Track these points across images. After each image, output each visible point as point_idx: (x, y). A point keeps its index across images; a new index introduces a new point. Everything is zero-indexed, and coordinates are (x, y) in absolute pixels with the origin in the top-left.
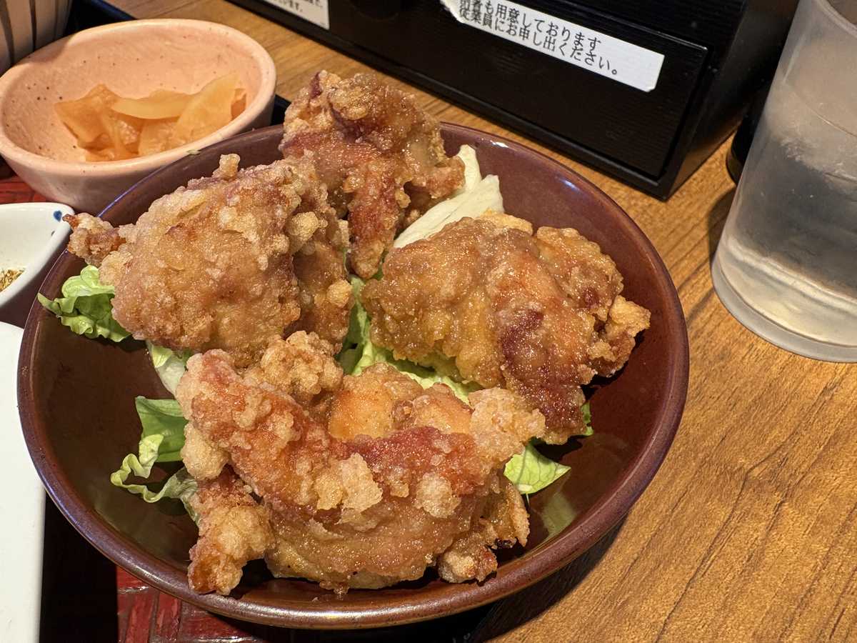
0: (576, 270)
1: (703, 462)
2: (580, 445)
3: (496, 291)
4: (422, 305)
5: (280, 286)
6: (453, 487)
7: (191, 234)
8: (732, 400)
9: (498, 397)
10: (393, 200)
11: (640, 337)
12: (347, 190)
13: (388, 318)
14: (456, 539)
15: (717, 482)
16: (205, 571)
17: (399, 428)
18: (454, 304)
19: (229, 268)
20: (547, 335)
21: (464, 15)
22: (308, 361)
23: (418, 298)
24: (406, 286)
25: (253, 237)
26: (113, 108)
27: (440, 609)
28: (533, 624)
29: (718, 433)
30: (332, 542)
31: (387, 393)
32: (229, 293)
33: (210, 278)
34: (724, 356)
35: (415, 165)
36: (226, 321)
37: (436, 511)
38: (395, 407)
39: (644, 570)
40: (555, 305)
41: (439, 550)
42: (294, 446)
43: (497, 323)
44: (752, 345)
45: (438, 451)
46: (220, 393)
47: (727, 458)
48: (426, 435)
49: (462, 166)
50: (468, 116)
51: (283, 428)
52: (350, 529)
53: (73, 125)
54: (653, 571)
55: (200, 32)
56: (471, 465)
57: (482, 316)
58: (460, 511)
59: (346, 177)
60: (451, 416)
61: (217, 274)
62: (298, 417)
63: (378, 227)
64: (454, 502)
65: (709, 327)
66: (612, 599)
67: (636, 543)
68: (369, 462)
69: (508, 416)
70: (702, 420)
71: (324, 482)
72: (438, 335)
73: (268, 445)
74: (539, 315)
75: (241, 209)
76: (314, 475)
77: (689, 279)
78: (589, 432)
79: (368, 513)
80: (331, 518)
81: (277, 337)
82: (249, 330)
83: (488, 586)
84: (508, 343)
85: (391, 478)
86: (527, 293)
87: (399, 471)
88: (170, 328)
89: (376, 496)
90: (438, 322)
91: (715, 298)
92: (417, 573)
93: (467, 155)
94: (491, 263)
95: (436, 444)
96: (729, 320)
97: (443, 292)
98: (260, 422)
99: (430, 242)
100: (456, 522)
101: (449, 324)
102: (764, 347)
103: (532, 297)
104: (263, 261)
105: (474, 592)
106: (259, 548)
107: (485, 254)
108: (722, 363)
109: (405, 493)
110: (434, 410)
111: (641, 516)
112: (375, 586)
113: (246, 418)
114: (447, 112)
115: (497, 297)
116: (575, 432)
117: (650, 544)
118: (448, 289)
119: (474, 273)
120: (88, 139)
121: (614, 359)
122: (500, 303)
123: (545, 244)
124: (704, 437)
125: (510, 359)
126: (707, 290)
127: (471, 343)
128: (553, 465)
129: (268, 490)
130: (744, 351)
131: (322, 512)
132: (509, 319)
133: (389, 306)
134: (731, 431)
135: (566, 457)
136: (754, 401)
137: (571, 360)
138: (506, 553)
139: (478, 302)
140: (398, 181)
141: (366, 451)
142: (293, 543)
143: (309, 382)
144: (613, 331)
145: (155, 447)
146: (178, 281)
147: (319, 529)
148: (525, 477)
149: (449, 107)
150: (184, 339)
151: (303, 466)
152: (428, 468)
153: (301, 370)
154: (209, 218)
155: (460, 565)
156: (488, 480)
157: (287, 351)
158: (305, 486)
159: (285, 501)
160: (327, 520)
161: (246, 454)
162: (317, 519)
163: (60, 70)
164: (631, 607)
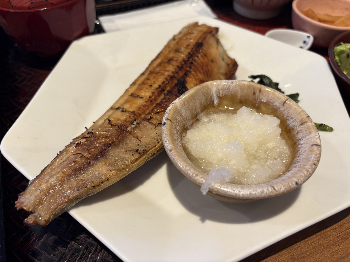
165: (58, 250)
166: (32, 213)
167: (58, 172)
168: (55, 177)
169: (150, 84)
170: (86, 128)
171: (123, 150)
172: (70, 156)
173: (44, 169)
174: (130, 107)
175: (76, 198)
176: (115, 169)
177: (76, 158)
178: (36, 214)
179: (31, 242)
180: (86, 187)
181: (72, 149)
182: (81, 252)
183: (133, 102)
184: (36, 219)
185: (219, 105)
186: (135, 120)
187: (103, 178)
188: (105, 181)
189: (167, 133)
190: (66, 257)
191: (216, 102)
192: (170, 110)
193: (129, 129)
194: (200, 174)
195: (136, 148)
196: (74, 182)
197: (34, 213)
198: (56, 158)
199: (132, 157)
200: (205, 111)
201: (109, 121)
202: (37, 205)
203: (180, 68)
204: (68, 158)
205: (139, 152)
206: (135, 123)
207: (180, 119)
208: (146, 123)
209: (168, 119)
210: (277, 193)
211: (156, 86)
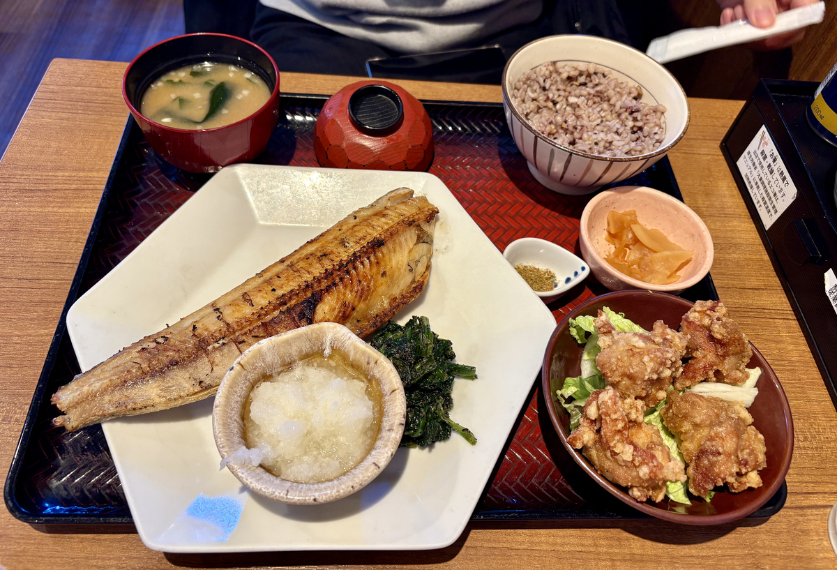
0: (748, 451)
1: (751, 554)
2: (702, 502)
3: (713, 434)
4: (685, 417)
5: (646, 386)
6: (650, 473)
7: (633, 355)
8: (788, 548)
9: (679, 464)
10: (707, 373)
11: (750, 489)
12: (694, 355)
13: (671, 411)
14: (640, 486)
15: (749, 564)
16: (575, 439)
17: (648, 449)
18: (697, 426)
19: (636, 372)
20: (716, 461)
21: (830, 293)
22: (637, 411)
23: (686, 413)
24: (685, 407)
25: (649, 370)
26: (632, 225)
27: (622, 498)
28: (640, 539)
29: (770, 552)
30: (609, 459)
31: (652, 436)
32: (631, 377)
33: (629, 370)
34: (805, 532)
35: (726, 366)
36: (624, 382)
37: (641, 474)
38: (651, 442)
39: (693, 561)
40: (729, 455)
41: (634, 484)
42: (619, 431)
43: (704, 444)
44: (822, 539)
45: (653, 463)
46: (612, 406)
47: (762, 561)
48: (653, 457)
49: (747, 377)
50: (799, 332)
51: (620, 425)
52: (616, 461)
53: (611, 224)
54: (695, 564)
55: (693, 220)
56: (658, 472)
57: (701, 438)
58: (647, 481)
59: (697, 350)
60: (664, 458)
61: (632, 371)
62: (625, 425)
63: (694, 377)
64: (647, 477)
65: (811, 517)
66: (673, 558)
67: (698, 552)
68: (634, 451)
69: (678, 471)
70: (767, 543)
71: (620, 445)
72: (683, 430)
73: (613, 426)
74: (719, 454)
75: (652, 360)
76: (618, 441)
77: (826, 493)
78: (708, 500)
79: (624, 461)
80: (614, 454)
81: (634, 397)
82: (627, 389)
83: (638, 504)
84: (702, 452)
85: (637, 458)
86: (722, 444)
87: (640, 459)
88: (609, 374)
89: (630, 459)
90: (686, 426)
91: (828, 510)
92: (624, 485)
93: (755, 373)
94: (720, 424)
95: (654, 461)
96: (824, 523)
97: (695, 419)
98: (616, 420)
99: (706, 400)
100: (643, 481)
101: (690, 430)
102: (827, 545)
103: (723, 447)
104: (646, 377)
105: (634, 502)
106: (589, 445)
107: (722, 419)
108: (800, 533)
109: (637, 464)
110: (660, 453)
111: (708, 547)
112: (609, 479)
113: (614, 417)
114: (791, 321)
115: (711, 436)
116: (701, 495)
117: (703, 557)
118: (698, 420)
119: (711, 422)
120: (613, 232)
121: (735, 487)
122: (711, 439)
123: (748, 433)
124: (761, 548)
125: (698, 457)
126: (829, 504)
127: (692, 442)
128: (687, 499)
129: (605, 436)
130: (816, 538)
131: (614, 451)
132: (708, 446)
133: (674, 408)
134: (775, 556)
135: (694, 501)
136: (797, 557)
137: (718, 475)
138: (650, 502)
139: (705, 432)
140: (715, 367)
141: (636, 448)
142: (597, 451)
143: (633, 416)
144: (744, 479)
145: (574, 391)
146: (620, 364)
147: (609, 454)
148: (674, 494)
149: (794, 320)
150: (610, 379)
151: (617, 437)
152: (647, 464)
153: (633, 411)
154: (641, 354)
155: (636, 493)
156: (660, 480)
157: (634, 403)
158: (614, 442)
159: (607, 441)
160: (613, 454)
161: (607, 423)
162: (611, 452)
163: (623, 198)
164: (677, 565)
165: (87, 455)
166: (63, 414)
167: (106, 378)
168: (100, 383)
169: (274, 287)
170: (167, 325)
171: (187, 375)
172: (127, 363)
173: (95, 367)
174: (231, 316)
175: (112, 415)
176: (165, 397)
177: (132, 367)
178: (66, 417)
179: (64, 434)
180: (126, 407)
181: (134, 354)
182: (109, 468)
183: (238, 307)
184: (64, 421)
185: (330, 357)
186: (223, 338)
187: (149, 402)
188: (149, 406)
189: (227, 382)
190: (91, 466)
191: (327, 352)
192: (249, 351)
193: (210, 348)
194: (227, 447)
195: (203, 378)
196: (117, 396)
197: (65, 414)
198: (115, 356)
199: (192, 389)
200: (307, 360)
201: (195, 328)
202: (71, 407)
203: (328, 274)
204: (125, 363)
205: (203, 384)
206: (221, 342)
207: (260, 364)
208: (234, 347)
209: (239, 363)
210: (287, 500)
211: (280, 292)
